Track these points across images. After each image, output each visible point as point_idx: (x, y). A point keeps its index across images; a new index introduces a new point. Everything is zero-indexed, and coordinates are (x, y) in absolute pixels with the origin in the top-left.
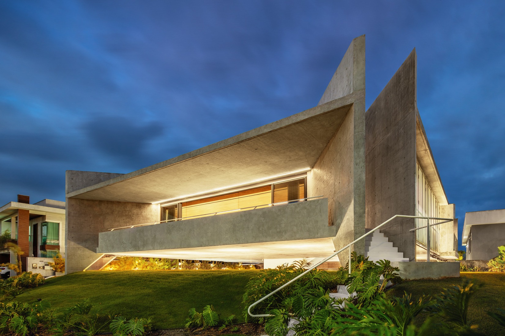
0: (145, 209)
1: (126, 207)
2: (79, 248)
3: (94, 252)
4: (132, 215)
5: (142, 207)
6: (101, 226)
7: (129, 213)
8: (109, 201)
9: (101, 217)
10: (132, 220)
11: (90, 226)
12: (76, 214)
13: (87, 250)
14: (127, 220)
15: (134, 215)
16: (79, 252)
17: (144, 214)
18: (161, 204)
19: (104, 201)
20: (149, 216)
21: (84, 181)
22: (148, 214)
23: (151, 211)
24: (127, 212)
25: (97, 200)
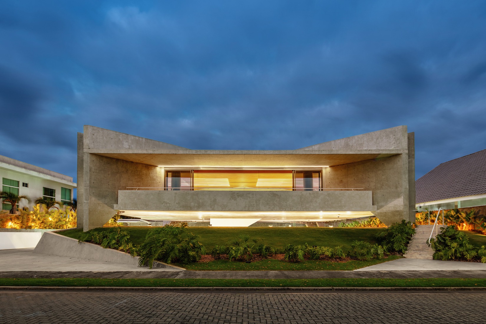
0: (152, 170)
1: (138, 167)
2: (99, 204)
3: (112, 208)
4: (142, 175)
5: (150, 169)
6: (118, 184)
7: (140, 173)
8: (124, 160)
9: (118, 175)
10: (142, 180)
11: (108, 182)
12: (97, 170)
13: (106, 206)
14: (139, 179)
15: (144, 176)
16: (99, 208)
17: (151, 175)
18: (165, 168)
19: (120, 160)
20: (155, 177)
21: (105, 138)
22: (154, 175)
23: (156, 173)
24: (139, 172)
25: (115, 158)
